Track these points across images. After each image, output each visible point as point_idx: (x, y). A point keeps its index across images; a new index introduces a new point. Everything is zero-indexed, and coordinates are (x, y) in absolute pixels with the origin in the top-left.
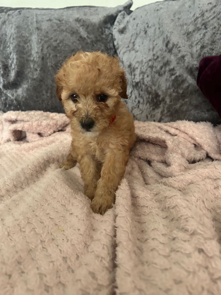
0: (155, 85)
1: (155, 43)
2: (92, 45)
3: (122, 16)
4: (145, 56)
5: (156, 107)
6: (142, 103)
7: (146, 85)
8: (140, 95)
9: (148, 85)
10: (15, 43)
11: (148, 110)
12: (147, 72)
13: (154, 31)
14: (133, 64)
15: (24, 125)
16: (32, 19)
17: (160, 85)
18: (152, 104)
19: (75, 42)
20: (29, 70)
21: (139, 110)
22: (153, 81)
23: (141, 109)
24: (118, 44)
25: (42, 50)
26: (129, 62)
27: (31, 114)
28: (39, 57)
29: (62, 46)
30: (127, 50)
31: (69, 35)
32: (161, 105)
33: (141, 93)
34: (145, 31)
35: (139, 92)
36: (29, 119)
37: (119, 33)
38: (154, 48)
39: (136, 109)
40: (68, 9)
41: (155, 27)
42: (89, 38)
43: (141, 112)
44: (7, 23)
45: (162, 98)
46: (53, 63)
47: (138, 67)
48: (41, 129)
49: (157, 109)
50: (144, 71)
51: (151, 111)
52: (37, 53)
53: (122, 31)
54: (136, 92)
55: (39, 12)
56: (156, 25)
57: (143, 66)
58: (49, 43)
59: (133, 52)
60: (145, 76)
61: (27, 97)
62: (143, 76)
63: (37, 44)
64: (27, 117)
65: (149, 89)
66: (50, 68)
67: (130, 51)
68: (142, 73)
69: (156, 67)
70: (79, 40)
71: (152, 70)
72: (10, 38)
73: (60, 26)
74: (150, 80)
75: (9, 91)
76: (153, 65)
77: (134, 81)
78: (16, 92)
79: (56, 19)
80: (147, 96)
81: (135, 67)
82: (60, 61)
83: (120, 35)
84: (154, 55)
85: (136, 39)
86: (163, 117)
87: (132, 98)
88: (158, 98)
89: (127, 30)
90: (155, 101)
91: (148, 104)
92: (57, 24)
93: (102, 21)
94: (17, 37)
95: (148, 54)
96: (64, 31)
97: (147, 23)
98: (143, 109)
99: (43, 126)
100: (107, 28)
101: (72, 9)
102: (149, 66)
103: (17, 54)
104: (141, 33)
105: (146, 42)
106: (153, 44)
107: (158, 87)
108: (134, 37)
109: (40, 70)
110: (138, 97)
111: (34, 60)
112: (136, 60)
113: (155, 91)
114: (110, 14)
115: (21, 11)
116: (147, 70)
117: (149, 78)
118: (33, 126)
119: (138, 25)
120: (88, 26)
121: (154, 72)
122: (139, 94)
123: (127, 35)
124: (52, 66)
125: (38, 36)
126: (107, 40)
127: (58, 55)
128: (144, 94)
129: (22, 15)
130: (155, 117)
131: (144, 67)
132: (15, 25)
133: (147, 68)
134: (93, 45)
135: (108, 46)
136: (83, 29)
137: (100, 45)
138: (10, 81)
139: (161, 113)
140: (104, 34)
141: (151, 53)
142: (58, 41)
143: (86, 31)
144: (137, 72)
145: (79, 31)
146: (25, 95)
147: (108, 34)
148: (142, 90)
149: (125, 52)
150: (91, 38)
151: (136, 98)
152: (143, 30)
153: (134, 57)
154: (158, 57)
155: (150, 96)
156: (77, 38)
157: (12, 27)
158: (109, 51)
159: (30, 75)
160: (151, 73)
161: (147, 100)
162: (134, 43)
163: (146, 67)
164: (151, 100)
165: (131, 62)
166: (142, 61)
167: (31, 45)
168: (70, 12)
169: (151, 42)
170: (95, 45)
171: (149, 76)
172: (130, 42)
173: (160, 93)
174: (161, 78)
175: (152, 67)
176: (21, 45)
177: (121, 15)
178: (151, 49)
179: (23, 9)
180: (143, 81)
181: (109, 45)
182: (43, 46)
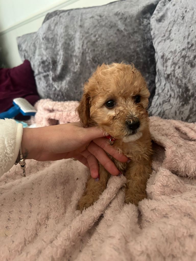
0: (185, 78)
1: (191, 29)
2: (128, 37)
3: (163, 4)
4: (179, 45)
5: (185, 103)
6: (173, 97)
7: (177, 77)
8: (172, 89)
9: (178, 77)
10: (63, 41)
11: (178, 106)
12: (179, 63)
13: (192, 15)
14: (166, 55)
15: (55, 114)
16: (78, 18)
17: (191, 78)
18: (182, 99)
19: (112, 35)
20: (72, 64)
21: (169, 104)
22: (184, 73)
23: (171, 103)
24: (154, 34)
25: (83, 46)
26: (162, 52)
27: (66, 105)
28: (80, 53)
29: (99, 41)
30: (162, 40)
31: (107, 29)
32: (191, 101)
33: (173, 86)
34: (183, 17)
35: (170, 85)
36: (62, 109)
37: (157, 22)
38: (189, 35)
39: (167, 103)
40: (110, 4)
41: (193, 11)
42: (126, 30)
43: (171, 107)
44: (58, 24)
45: (192, 92)
46: (91, 57)
47: (170, 58)
48: (70, 118)
49: (186, 105)
50: (176, 61)
51: (180, 107)
52: (79, 48)
53: (160, 20)
54: (168, 85)
55: (84, 11)
56: (194, 9)
57: (176, 56)
58: (89, 39)
59: (168, 41)
60: (177, 67)
61: (69, 89)
62: (175, 67)
63: (79, 41)
64: (61, 107)
65: (179, 82)
66: (89, 62)
67: (165, 40)
68: (175, 64)
69: (189, 57)
70: (116, 34)
71: (184, 61)
72: (60, 37)
73: (100, 22)
74: (181, 72)
75: (56, 83)
76: (186, 55)
77: (165, 73)
78: (61, 84)
79: (98, 16)
80: (178, 90)
81: (168, 58)
82: (97, 55)
83: (158, 24)
84: (188, 43)
85: (172, 27)
86: (191, 115)
87: (165, 91)
88: (188, 93)
89: (166, 18)
90: (185, 95)
91: (178, 99)
92: (98, 20)
93: (140, 12)
94: (65, 36)
95: (182, 43)
96: (103, 26)
97: (186, 8)
98: (173, 104)
99: (71, 117)
100: (146, 18)
101: (113, 4)
102: (181, 56)
103: (63, 51)
104: (179, 19)
105: (183, 29)
106: (189, 31)
107: (189, 80)
108: (171, 25)
109: (80, 64)
110: (170, 90)
111: (76, 55)
112: (169, 50)
113: (185, 84)
114: (150, 4)
115: (70, 12)
116: (179, 60)
117: (181, 70)
118: (63, 115)
119: (177, 11)
120: (126, 19)
121: (187, 62)
122: (171, 87)
123: (165, 23)
124: (90, 60)
125: (81, 33)
126: (144, 30)
127: (96, 49)
128: (175, 87)
129: (70, 15)
130: (184, 114)
131: (177, 58)
132: (64, 25)
133: (180, 58)
134: (130, 37)
135: (145, 36)
136: (121, 22)
137: (137, 36)
138: (57, 75)
139: (189, 110)
140: (142, 24)
141: (186, 41)
142: (97, 36)
143: (123, 23)
144: (169, 63)
145: (117, 25)
146: (67, 86)
147: (146, 24)
148: (172, 83)
149: (160, 42)
150: (129, 30)
151: (168, 91)
152: (180, 16)
153: (168, 46)
154: (192, 45)
155: (181, 90)
156: (115, 32)
157: (62, 27)
158: (146, 42)
159: (72, 69)
160: (183, 64)
161: (178, 94)
162: (170, 31)
163: (178, 58)
164: (182, 95)
165: (165, 53)
166: (175, 50)
167: (75, 42)
168: (112, 6)
169: (187, 29)
170: (132, 37)
171: (181, 67)
172: (166, 31)
173: (190, 87)
174: (193, 69)
175: (184, 57)
176: (67, 42)
177: (161, 3)
178: (187, 37)
179: (72, 10)
180: (174, 73)
181: (147, 36)
182: (83, 43)
